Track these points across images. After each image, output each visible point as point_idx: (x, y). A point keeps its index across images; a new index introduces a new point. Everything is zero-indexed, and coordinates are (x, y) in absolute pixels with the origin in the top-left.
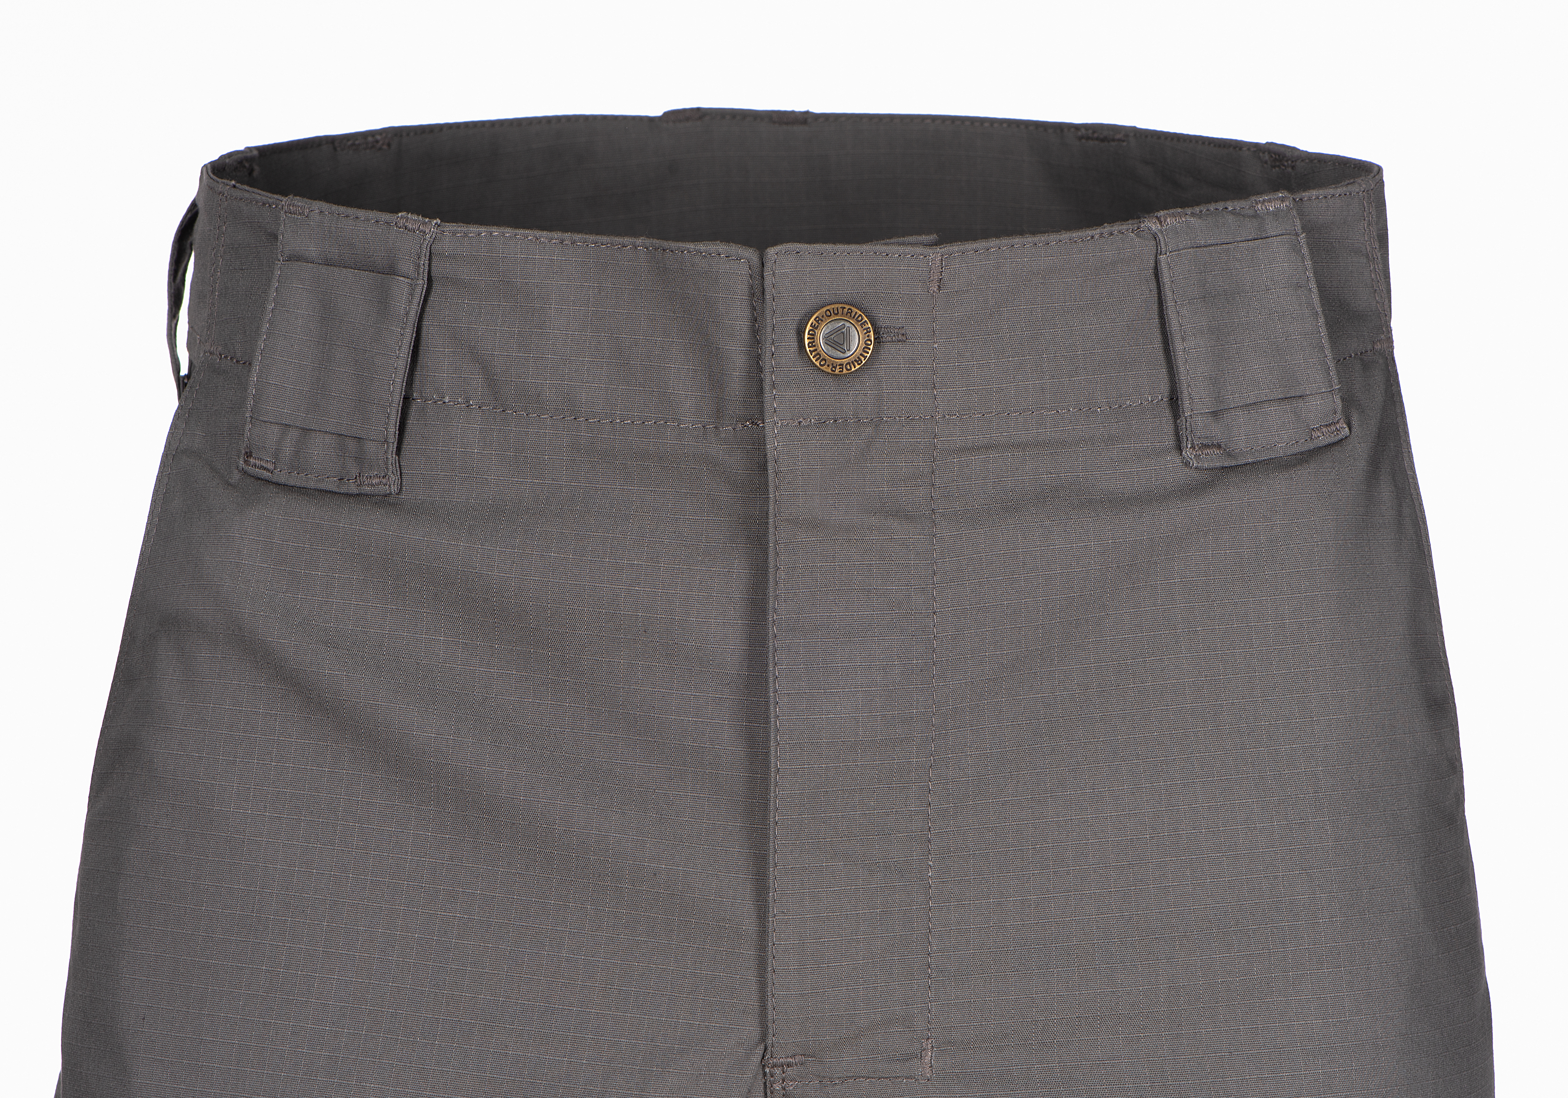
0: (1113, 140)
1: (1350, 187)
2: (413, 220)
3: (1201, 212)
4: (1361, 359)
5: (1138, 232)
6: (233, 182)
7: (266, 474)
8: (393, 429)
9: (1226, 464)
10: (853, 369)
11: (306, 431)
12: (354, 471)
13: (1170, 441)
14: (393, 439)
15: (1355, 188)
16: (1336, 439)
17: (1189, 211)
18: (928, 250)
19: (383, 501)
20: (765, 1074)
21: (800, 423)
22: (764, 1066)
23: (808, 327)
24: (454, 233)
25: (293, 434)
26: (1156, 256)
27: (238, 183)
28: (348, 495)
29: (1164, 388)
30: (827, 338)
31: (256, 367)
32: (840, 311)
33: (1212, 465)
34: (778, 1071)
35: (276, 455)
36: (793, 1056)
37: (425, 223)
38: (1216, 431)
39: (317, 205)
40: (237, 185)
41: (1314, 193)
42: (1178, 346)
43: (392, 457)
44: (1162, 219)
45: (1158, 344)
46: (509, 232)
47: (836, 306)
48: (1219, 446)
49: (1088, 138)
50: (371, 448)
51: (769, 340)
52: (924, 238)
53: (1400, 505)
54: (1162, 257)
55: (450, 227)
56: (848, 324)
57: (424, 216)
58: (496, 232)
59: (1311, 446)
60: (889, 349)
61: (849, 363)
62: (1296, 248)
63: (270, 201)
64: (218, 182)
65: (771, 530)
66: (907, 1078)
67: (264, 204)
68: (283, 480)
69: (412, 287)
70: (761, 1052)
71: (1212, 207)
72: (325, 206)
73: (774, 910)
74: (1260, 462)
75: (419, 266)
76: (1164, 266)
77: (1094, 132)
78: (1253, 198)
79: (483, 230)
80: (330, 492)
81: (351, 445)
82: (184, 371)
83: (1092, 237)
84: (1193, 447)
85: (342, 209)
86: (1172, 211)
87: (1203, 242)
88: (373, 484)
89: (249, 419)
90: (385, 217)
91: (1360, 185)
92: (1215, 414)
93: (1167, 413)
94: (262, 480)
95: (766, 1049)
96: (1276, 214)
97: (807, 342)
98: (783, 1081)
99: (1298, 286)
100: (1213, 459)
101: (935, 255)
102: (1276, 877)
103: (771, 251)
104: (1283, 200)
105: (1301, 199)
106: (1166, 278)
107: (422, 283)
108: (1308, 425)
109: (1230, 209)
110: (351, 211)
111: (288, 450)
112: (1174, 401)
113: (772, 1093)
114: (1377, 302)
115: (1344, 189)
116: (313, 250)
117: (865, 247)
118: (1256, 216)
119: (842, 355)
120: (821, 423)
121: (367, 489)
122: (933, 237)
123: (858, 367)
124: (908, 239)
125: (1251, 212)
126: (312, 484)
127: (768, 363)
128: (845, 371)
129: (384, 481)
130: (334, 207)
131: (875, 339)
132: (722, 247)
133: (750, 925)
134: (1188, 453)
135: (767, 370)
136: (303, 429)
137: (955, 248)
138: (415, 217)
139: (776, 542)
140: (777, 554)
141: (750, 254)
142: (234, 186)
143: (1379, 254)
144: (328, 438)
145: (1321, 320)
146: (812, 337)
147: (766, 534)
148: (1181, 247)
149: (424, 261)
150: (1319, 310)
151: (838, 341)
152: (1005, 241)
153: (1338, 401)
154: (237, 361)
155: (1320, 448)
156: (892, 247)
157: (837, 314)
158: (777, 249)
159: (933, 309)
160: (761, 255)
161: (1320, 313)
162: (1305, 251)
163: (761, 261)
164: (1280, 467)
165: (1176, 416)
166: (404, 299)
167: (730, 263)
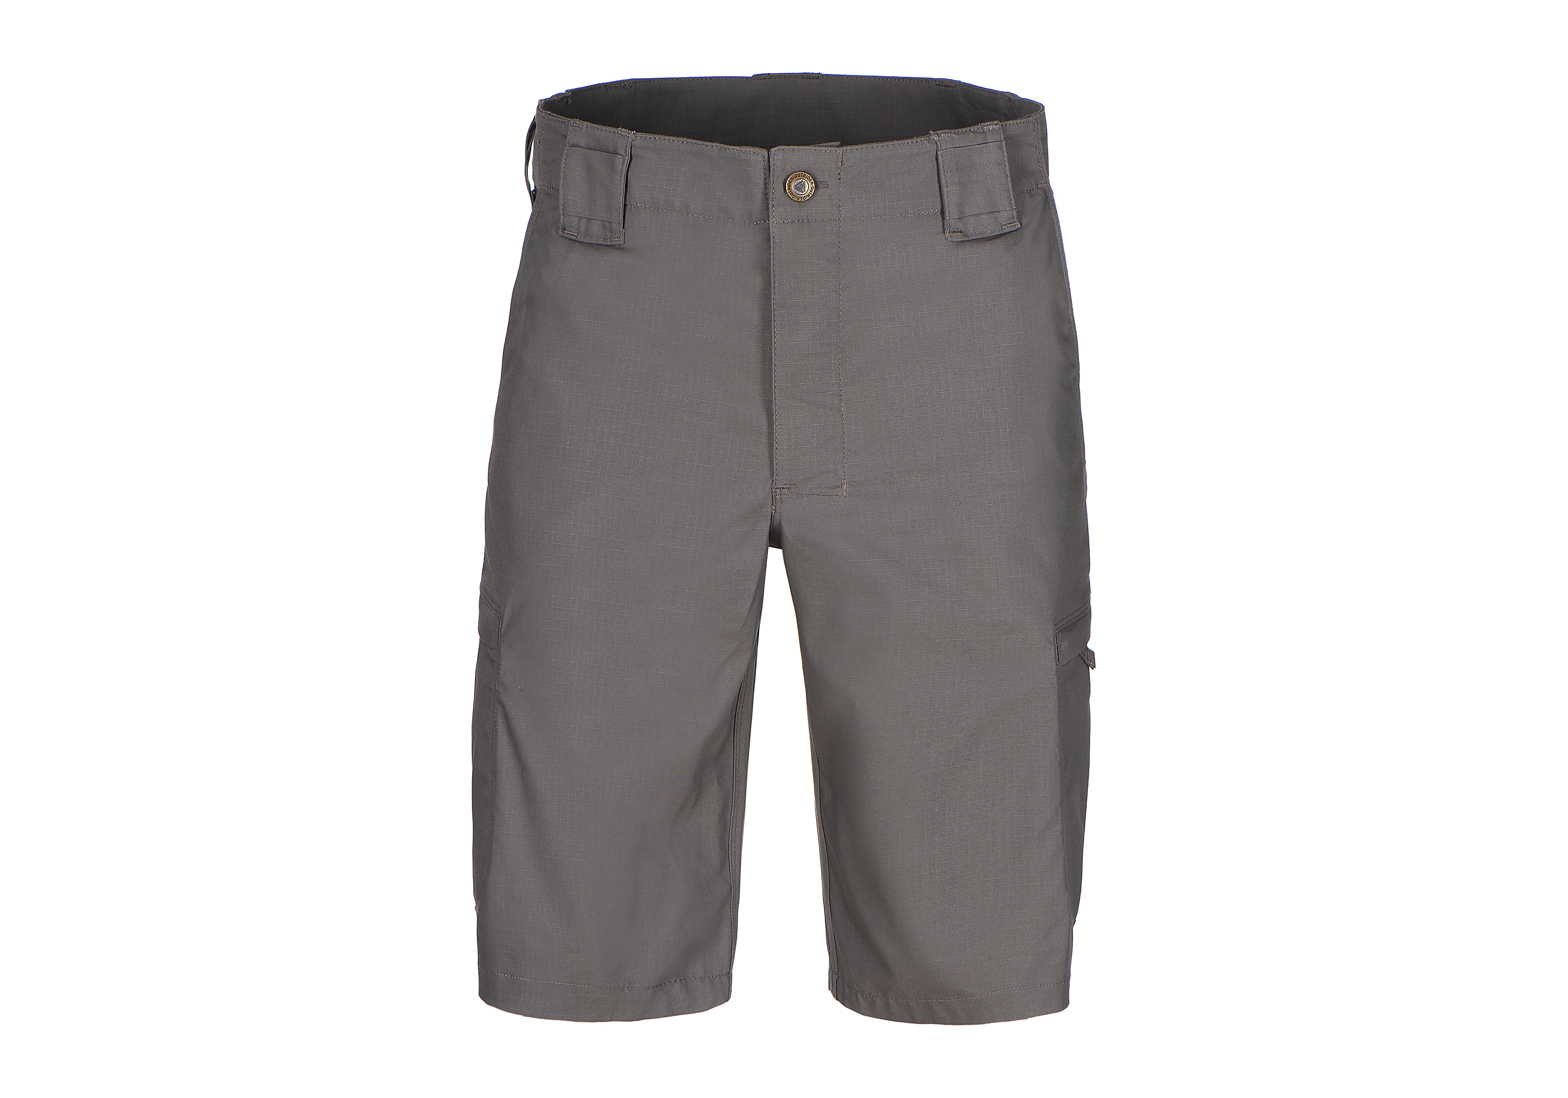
1: (1028, 118)
2: (624, 131)
3: (958, 132)
4: (1030, 193)
5: (929, 140)
6: (549, 112)
7: (574, 238)
8: (621, 218)
9: (964, 240)
10: (806, 199)
11: (589, 219)
12: (609, 236)
13: (941, 230)
14: (621, 222)
15: (1030, 119)
16: (1014, 229)
17: (953, 131)
18: (837, 149)
19: (619, 248)
20: (772, 492)
21: (784, 222)
22: (772, 489)
23: (788, 182)
24: (641, 137)
25: (584, 221)
26: (937, 152)
28: (608, 246)
29: (939, 207)
30: (795, 186)
31: (561, 191)
32: (801, 175)
33: (957, 240)
34: (778, 491)
35: (578, 229)
36: (786, 485)
37: (629, 133)
38: (960, 226)
39: (585, 123)
41: (1012, 122)
42: (945, 190)
43: (621, 229)
44: (939, 135)
45: (937, 189)
46: (662, 137)
47: (799, 173)
48: (961, 232)
50: (614, 225)
51: (772, 188)
52: (834, 143)
54: (939, 152)
55: (639, 135)
56: (804, 181)
57: (629, 130)
58: (657, 137)
59: (1003, 232)
60: (821, 191)
61: (804, 197)
62: (1001, 148)
63: (565, 121)
64: (542, 112)
65: (772, 266)
66: (835, 496)
67: (562, 122)
68: (582, 240)
69: (624, 160)
70: (771, 483)
71: (964, 130)
72: (588, 124)
73: (776, 423)
74: (979, 238)
75: (627, 151)
76: (939, 156)
78: (983, 124)
79: (652, 136)
80: (601, 245)
81: (607, 225)
82: (532, 188)
83: (908, 143)
84: (950, 232)
85: (596, 126)
86: (945, 131)
87: (958, 146)
88: (616, 241)
89: (562, 213)
90: (613, 129)
91: (1033, 117)
92: (960, 218)
93: (940, 217)
94: (572, 240)
95: (773, 481)
96: (992, 131)
97: (787, 188)
98: (781, 495)
99: (1000, 164)
100: (959, 237)
101: (840, 150)
103: (773, 150)
104: (996, 125)
105: (1005, 125)
106: (940, 162)
107: (628, 158)
108: (1001, 224)
109: (972, 130)
110: (600, 127)
111: (583, 228)
112: (943, 213)
113: (775, 500)
114: (1040, 167)
115: (1026, 119)
116: (582, 143)
117: (811, 147)
118: (983, 133)
119: (802, 193)
120: (793, 222)
121: (614, 243)
122: (838, 143)
123: (808, 198)
124: (830, 144)
125: (982, 131)
126: (594, 242)
127: (770, 196)
128: (803, 200)
129: (619, 239)
130: (593, 125)
131: (815, 186)
132: (751, 149)
133: (764, 429)
134: (947, 234)
135: (771, 200)
136: (588, 219)
137: (848, 148)
139: (774, 271)
141: (764, 152)
143: (1041, 146)
144: (598, 222)
145: (1009, 179)
146: (789, 186)
147: (770, 268)
148: (948, 148)
149: (629, 149)
150: (1009, 175)
151: (800, 187)
152: (870, 145)
153: (1015, 213)
154: (554, 189)
155: (1006, 233)
156: (821, 148)
157: (799, 177)
158: (775, 149)
159: (839, 174)
160: (769, 152)
161: (1009, 176)
162: (1005, 149)
163: (769, 154)
164: (988, 241)
165: (943, 219)
166: (621, 164)
167: (755, 155)
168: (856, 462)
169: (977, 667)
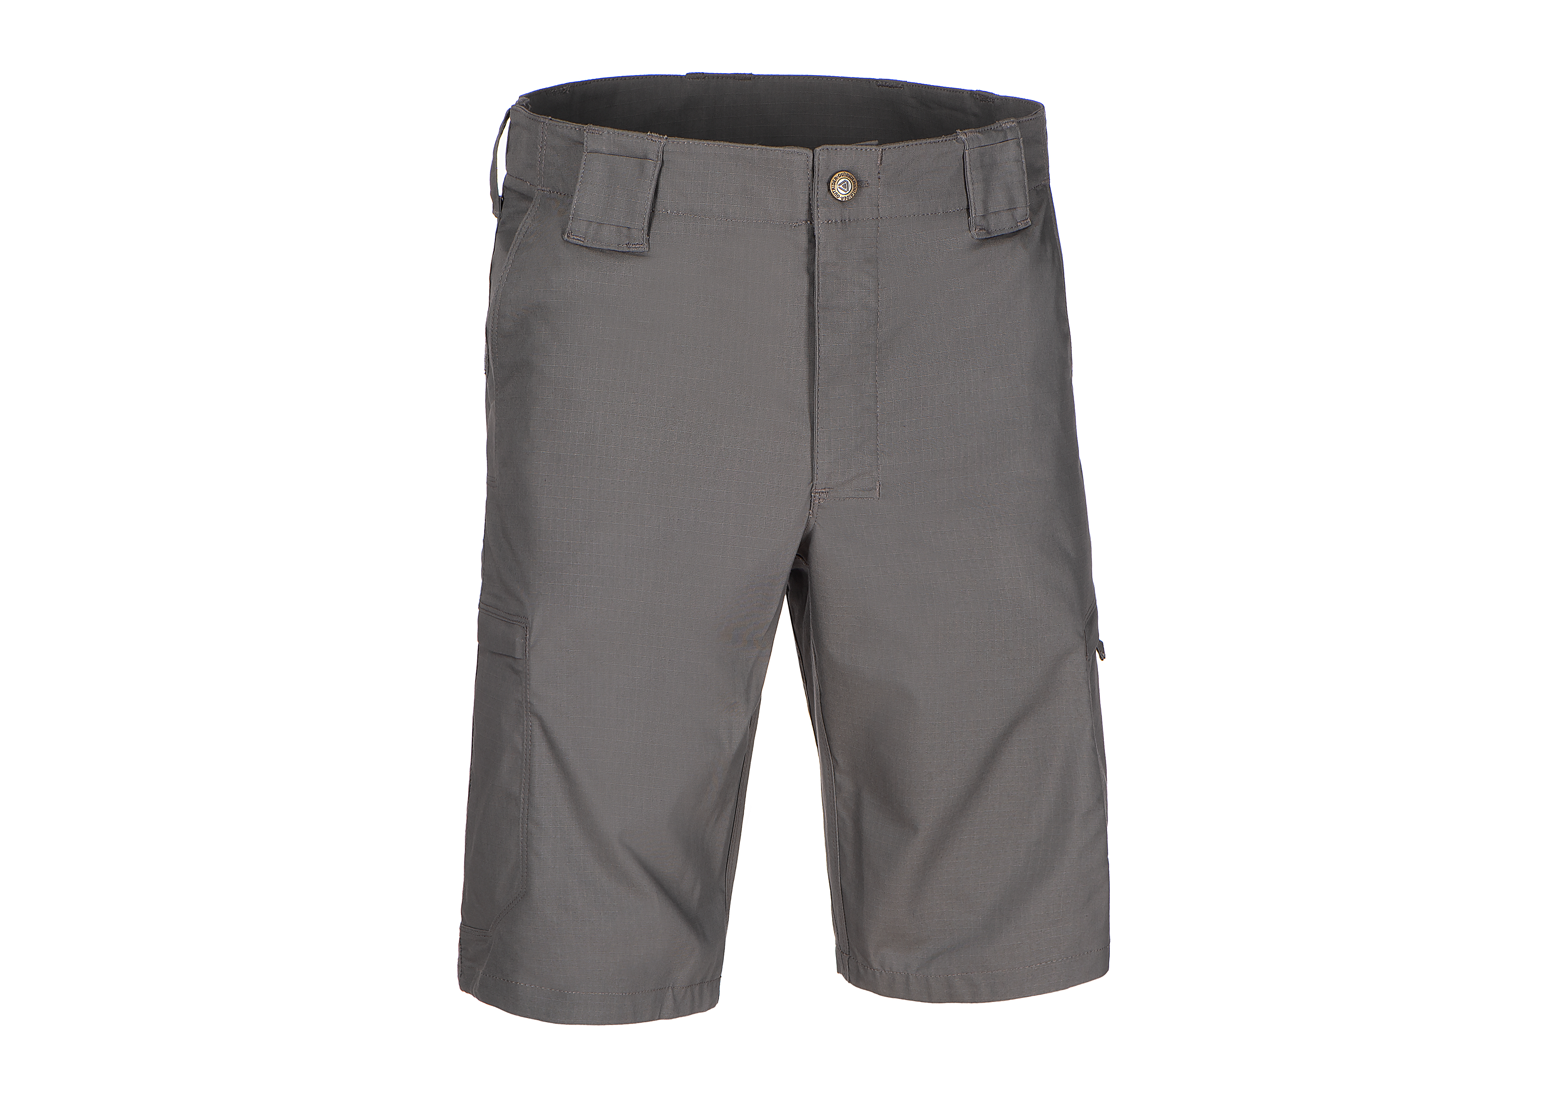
0: (896, 87)
3: (982, 130)
4: (1036, 190)
5: (957, 139)
7: (580, 243)
8: (646, 224)
9: (988, 237)
10: (849, 199)
11: (601, 224)
12: (626, 242)
13: (966, 227)
14: (646, 228)
15: (1035, 115)
16: (1028, 226)
17: (977, 129)
18: (877, 147)
19: (640, 255)
20: (810, 496)
21: (828, 222)
22: (810, 493)
23: (832, 181)
24: (673, 142)
25: (595, 225)
26: (963, 150)
27: (553, 118)
28: (623, 252)
29: (965, 204)
30: (839, 186)
31: (576, 198)
32: (844, 174)
33: (982, 237)
34: (816, 495)
35: (585, 234)
36: (824, 488)
37: (660, 138)
38: (983, 224)
40: (553, 119)
42: (970, 187)
43: (645, 236)
44: (966, 134)
45: (962, 186)
46: (697, 142)
47: (842, 172)
48: (985, 229)
49: (883, 86)
50: (634, 232)
51: (816, 188)
52: (873, 142)
53: (1053, 252)
54: (965, 151)
55: (671, 139)
56: (847, 180)
57: (660, 134)
58: (691, 141)
59: (1017, 229)
60: (864, 190)
61: (848, 196)
62: (1019, 145)
63: (576, 127)
65: (816, 267)
66: (871, 498)
67: (572, 128)
68: (591, 246)
69: (654, 164)
71: (986, 129)
73: (818, 427)
74: (999, 236)
75: (658, 156)
76: (966, 154)
77: (886, 83)
78: (1000, 122)
79: (686, 141)
80: (614, 251)
81: (625, 231)
83: (939, 142)
84: (974, 230)
86: (970, 130)
87: (983, 145)
88: (637, 248)
89: (571, 218)
90: (642, 135)
92: (983, 216)
93: (965, 215)
94: (580, 245)
95: (812, 486)
96: (1010, 129)
97: (831, 188)
98: (819, 499)
99: (1019, 161)
100: (982, 235)
101: (880, 149)
102: (1007, 410)
103: (818, 149)
104: (1012, 122)
105: (1020, 122)
106: (967, 160)
107: (659, 163)
108: (1016, 220)
109: (992, 128)
110: (622, 132)
111: (591, 233)
112: (968, 209)
113: (814, 504)
114: (1044, 163)
116: (604, 148)
117: (853, 146)
118: (1002, 130)
119: (845, 193)
120: (836, 222)
121: (633, 250)
122: (878, 141)
123: (851, 197)
125: (1000, 128)
126: (606, 248)
127: (815, 197)
128: (847, 199)
129: (641, 246)
130: (616, 130)
131: (857, 186)
132: (796, 149)
133: (807, 432)
134: (972, 232)
135: (815, 201)
136: (599, 223)
137: (887, 146)
138: (656, 135)
140: (819, 277)
141: (808, 152)
142: (551, 119)
144: (612, 228)
145: (1026, 175)
146: (834, 185)
147: (814, 268)
148: (974, 146)
149: (660, 154)
151: (844, 187)
153: (1029, 209)
154: (560, 194)
155: (1020, 230)
156: (863, 146)
157: (843, 176)
158: (820, 148)
159: (879, 173)
160: (813, 151)
161: (1026, 172)
162: (1022, 145)
163: (813, 154)
164: (1007, 237)
165: (969, 216)
166: (651, 169)
167: (798, 156)
168: (889, 463)
169: (1014, 666)
